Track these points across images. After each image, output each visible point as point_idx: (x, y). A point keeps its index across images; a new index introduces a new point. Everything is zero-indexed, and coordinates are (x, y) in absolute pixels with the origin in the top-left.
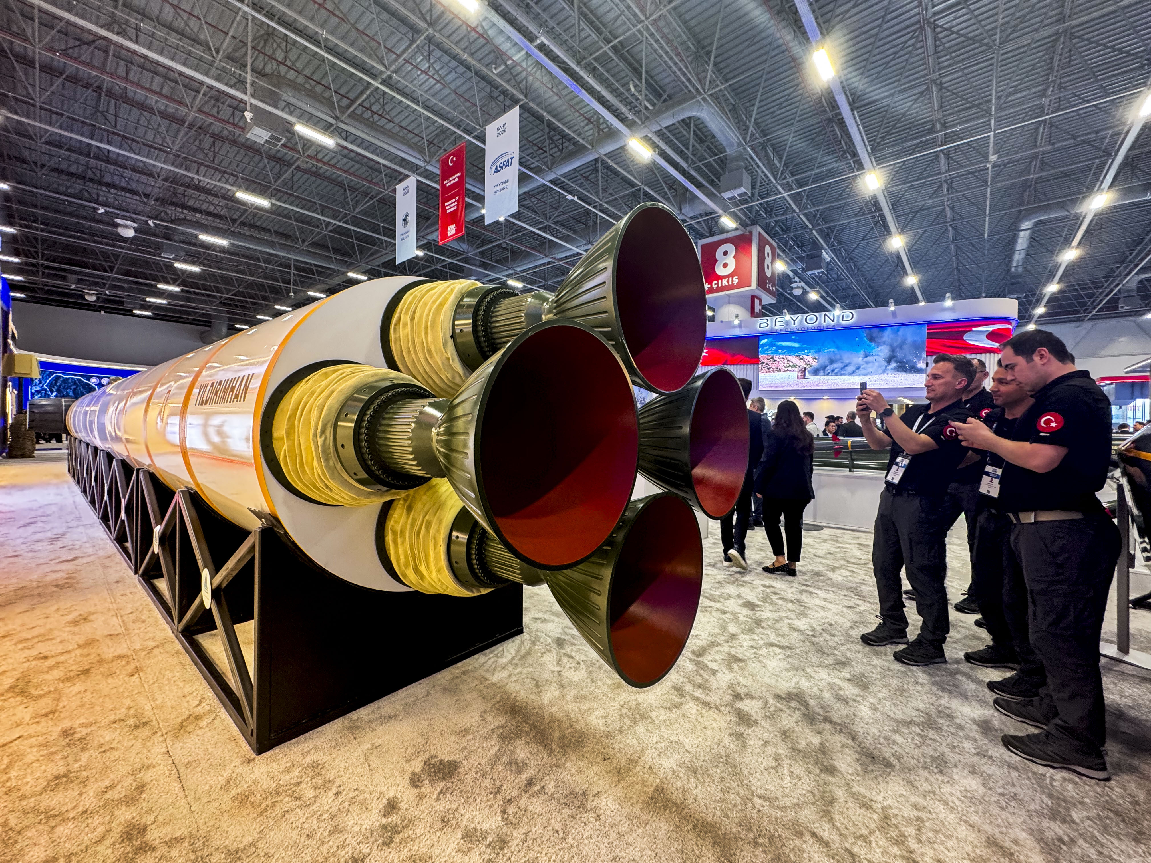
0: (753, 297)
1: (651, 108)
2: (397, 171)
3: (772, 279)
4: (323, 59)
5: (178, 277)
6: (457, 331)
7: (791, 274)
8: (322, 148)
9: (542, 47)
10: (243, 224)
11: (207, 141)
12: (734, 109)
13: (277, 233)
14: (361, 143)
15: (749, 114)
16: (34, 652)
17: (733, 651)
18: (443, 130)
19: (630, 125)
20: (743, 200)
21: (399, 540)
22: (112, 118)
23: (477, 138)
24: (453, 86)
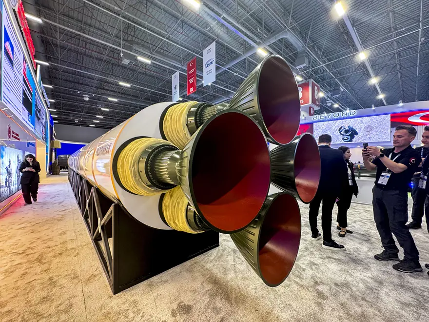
0: (310, 108)
1: (266, 36)
2: (173, 70)
3: (318, 100)
4: (147, 33)
5: (102, 113)
6: (189, 122)
7: (326, 97)
8: (146, 64)
9: (223, 18)
10: (122, 93)
11: (110, 66)
12: (300, 33)
13: (133, 96)
14: (160, 61)
15: (306, 34)
16: (46, 245)
17: (312, 260)
18: (189, 54)
19: (259, 44)
20: (305, 69)
21: (167, 210)
22: (81, 62)
23: (200, 55)
24: (191, 37)
